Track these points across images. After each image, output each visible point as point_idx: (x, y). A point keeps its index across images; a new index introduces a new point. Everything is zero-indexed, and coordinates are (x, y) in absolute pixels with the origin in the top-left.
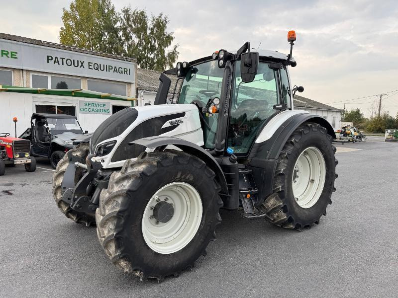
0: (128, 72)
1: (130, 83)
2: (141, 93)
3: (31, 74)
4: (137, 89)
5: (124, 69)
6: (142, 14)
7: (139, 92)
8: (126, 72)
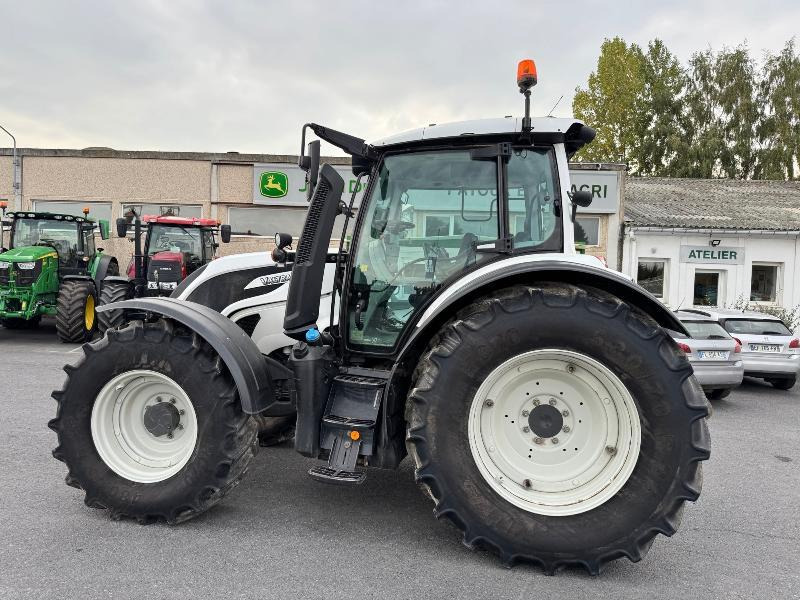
0: (602, 193)
1: (607, 215)
2: (630, 233)
3: (425, 215)
4: (623, 227)
5: (594, 186)
6: (739, 57)
7: (627, 230)
8: (598, 192)
